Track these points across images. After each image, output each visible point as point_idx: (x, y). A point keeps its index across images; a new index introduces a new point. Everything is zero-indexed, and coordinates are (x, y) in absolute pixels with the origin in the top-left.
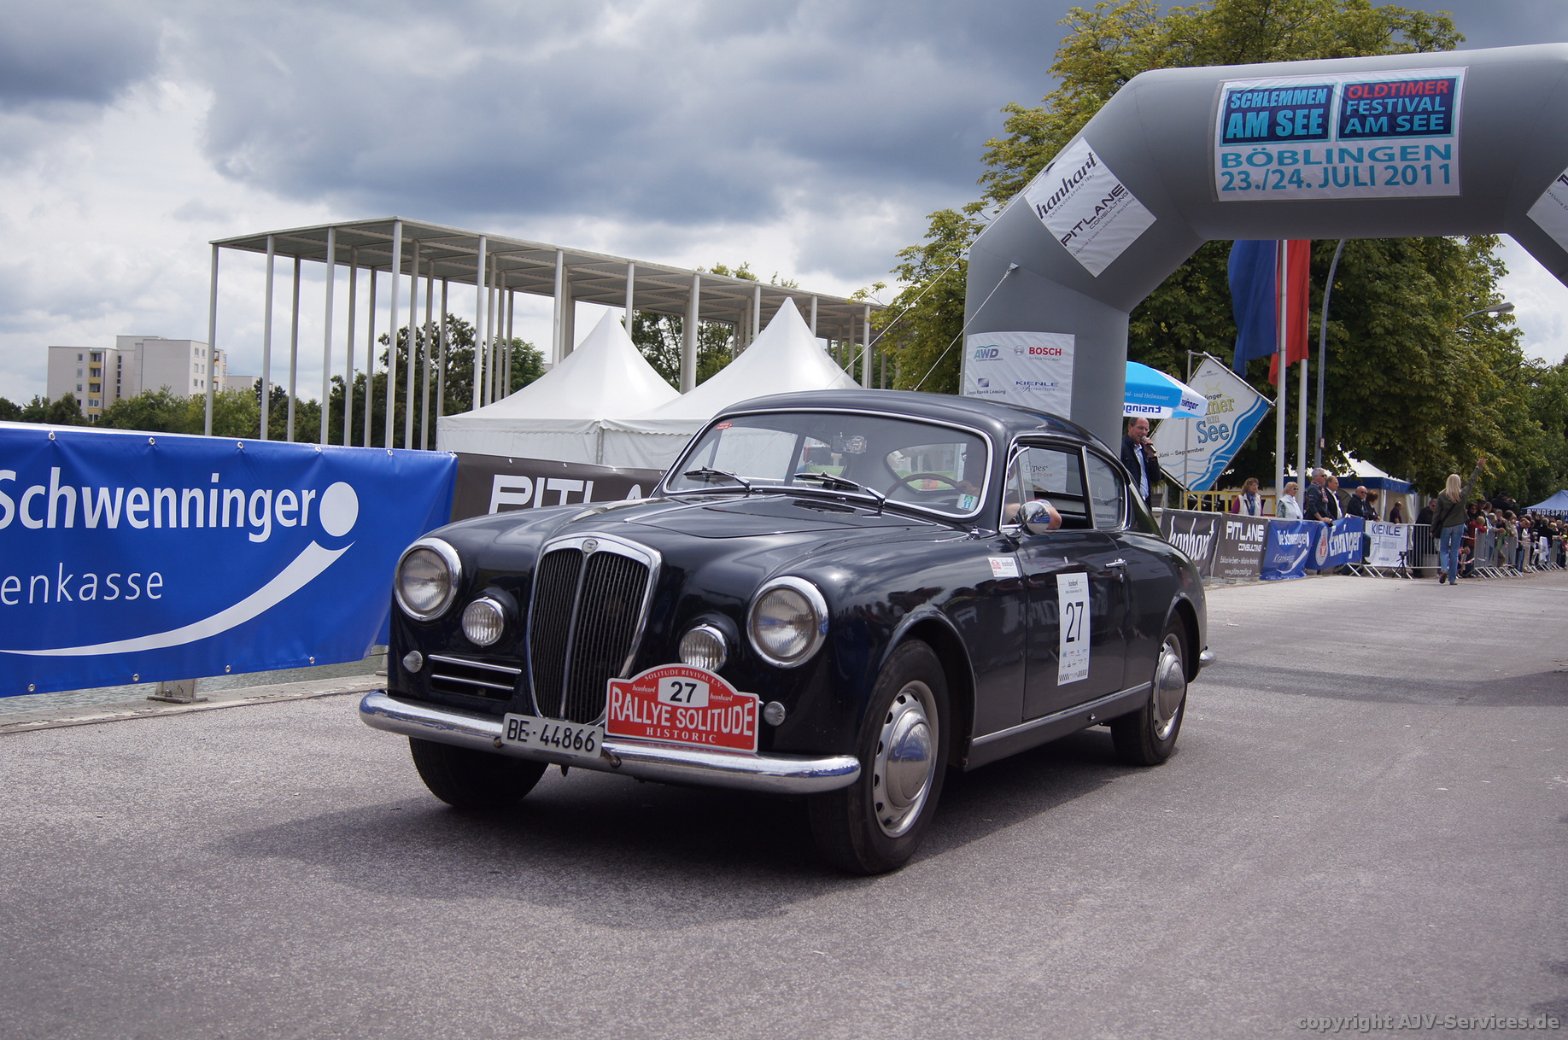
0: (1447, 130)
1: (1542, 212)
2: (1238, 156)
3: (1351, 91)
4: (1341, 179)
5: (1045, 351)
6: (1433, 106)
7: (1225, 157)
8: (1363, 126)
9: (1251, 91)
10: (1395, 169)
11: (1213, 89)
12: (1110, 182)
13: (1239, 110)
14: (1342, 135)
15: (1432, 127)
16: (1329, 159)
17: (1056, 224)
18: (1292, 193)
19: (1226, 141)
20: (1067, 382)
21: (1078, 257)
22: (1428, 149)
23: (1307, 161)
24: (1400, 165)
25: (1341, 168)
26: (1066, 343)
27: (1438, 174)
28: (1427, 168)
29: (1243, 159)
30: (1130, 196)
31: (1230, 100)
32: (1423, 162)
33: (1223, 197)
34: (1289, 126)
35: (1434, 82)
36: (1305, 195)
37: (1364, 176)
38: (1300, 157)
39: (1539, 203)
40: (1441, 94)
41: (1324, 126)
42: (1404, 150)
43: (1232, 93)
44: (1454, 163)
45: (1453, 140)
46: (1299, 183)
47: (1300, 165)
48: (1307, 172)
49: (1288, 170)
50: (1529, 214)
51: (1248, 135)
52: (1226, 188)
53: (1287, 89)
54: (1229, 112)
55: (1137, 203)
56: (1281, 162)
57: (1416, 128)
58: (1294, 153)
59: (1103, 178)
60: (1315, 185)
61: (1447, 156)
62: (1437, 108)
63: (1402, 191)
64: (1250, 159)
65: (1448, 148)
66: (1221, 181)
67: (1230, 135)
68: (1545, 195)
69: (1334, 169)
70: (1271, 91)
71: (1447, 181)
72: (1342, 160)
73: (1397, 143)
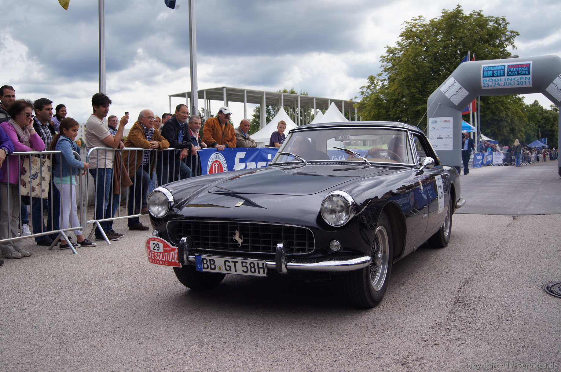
0: (529, 74)
1: (548, 89)
2: (486, 80)
3: (509, 66)
4: (508, 84)
5: (447, 121)
6: (526, 69)
7: (483, 81)
8: (512, 74)
9: (488, 67)
10: (519, 82)
11: (480, 66)
12: (459, 86)
13: (486, 71)
14: (508, 75)
15: (526, 74)
16: (505, 80)
17: (448, 95)
18: (497, 87)
19: (484, 77)
20: (452, 127)
21: (453, 101)
22: (525, 78)
23: (501, 81)
24: (520, 81)
25: (508, 82)
26: (451, 119)
27: (527, 83)
28: (525, 81)
29: (487, 81)
30: (464, 89)
31: (484, 69)
32: (525, 80)
33: (483, 88)
34: (497, 74)
35: (526, 64)
36: (500, 87)
37: (512, 83)
38: (499, 80)
39: (548, 88)
40: (527, 67)
41: (504, 74)
42: (520, 78)
43: (484, 67)
44: (531, 80)
45: (530, 76)
46: (499, 85)
47: (499, 82)
48: (500, 83)
49: (497, 83)
50: (546, 90)
51: (488, 76)
52: (484, 86)
53: (495, 66)
54: (484, 71)
55: (465, 90)
56: (495, 81)
57: (523, 74)
58: (498, 79)
59: (458, 85)
60: (502, 85)
61: (529, 79)
62: (527, 70)
63: (520, 86)
64: (489, 81)
65: (529, 77)
66: (483, 85)
67: (484, 76)
68: (549, 86)
69: (506, 82)
70: (492, 67)
71: (529, 84)
72: (508, 80)
73: (519, 77)
